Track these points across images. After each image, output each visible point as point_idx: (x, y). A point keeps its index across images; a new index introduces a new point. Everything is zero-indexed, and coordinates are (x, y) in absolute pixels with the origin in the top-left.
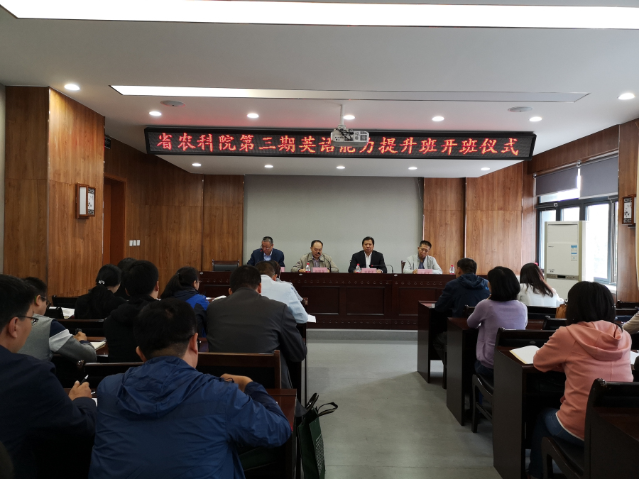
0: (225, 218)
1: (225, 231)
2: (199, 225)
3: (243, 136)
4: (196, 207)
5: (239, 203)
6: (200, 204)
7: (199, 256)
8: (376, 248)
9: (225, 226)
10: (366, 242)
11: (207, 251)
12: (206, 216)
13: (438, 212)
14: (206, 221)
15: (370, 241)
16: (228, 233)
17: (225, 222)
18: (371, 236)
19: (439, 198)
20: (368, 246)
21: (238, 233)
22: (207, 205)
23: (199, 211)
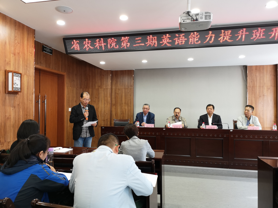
0: (123, 94)
1: (124, 102)
2: (109, 99)
3: (123, 38)
4: (107, 89)
5: (131, 86)
6: (109, 87)
7: (109, 117)
8: (216, 112)
9: (123, 99)
10: (209, 107)
11: (114, 113)
12: (113, 94)
13: (257, 87)
14: (113, 97)
15: (211, 107)
16: (125, 103)
17: (123, 97)
18: (212, 104)
19: (258, 79)
20: (210, 110)
21: (131, 103)
22: (114, 88)
23: (109, 91)
